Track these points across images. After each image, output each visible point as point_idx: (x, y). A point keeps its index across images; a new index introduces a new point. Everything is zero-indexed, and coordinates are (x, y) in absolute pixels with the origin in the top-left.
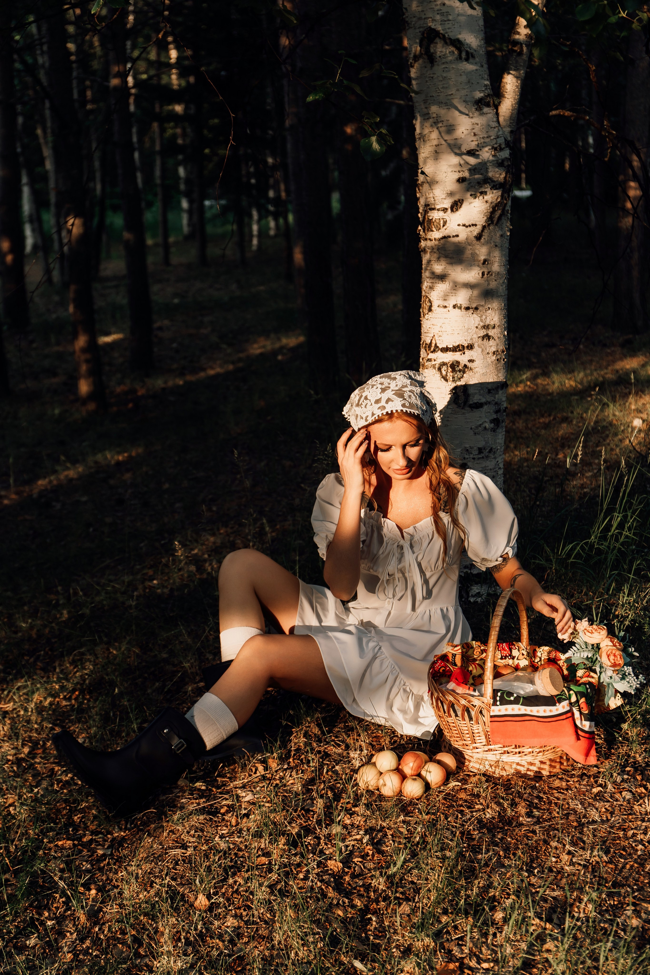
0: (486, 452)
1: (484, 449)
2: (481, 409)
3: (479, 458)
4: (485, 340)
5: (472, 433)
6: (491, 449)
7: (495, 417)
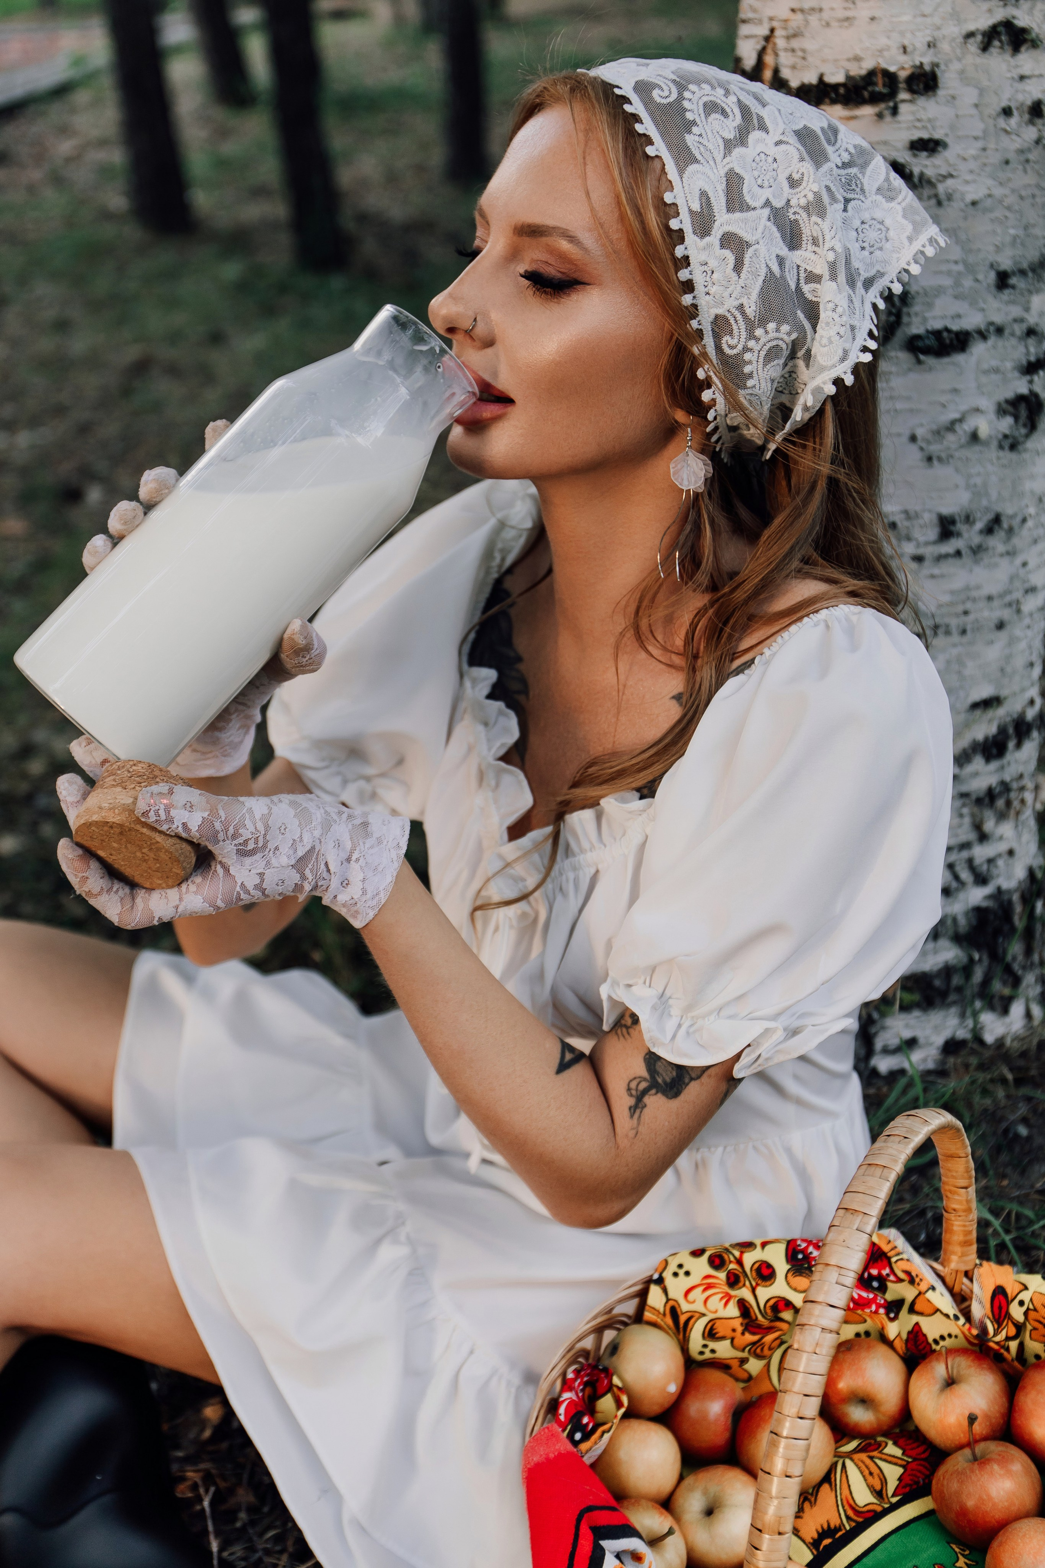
0: (971, 535)
1: (968, 519)
2: (960, 358)
3: (940, 558)
4: (994, 50)
5: (913, 454)
6: (997, 520)
7: (1024, 390)
